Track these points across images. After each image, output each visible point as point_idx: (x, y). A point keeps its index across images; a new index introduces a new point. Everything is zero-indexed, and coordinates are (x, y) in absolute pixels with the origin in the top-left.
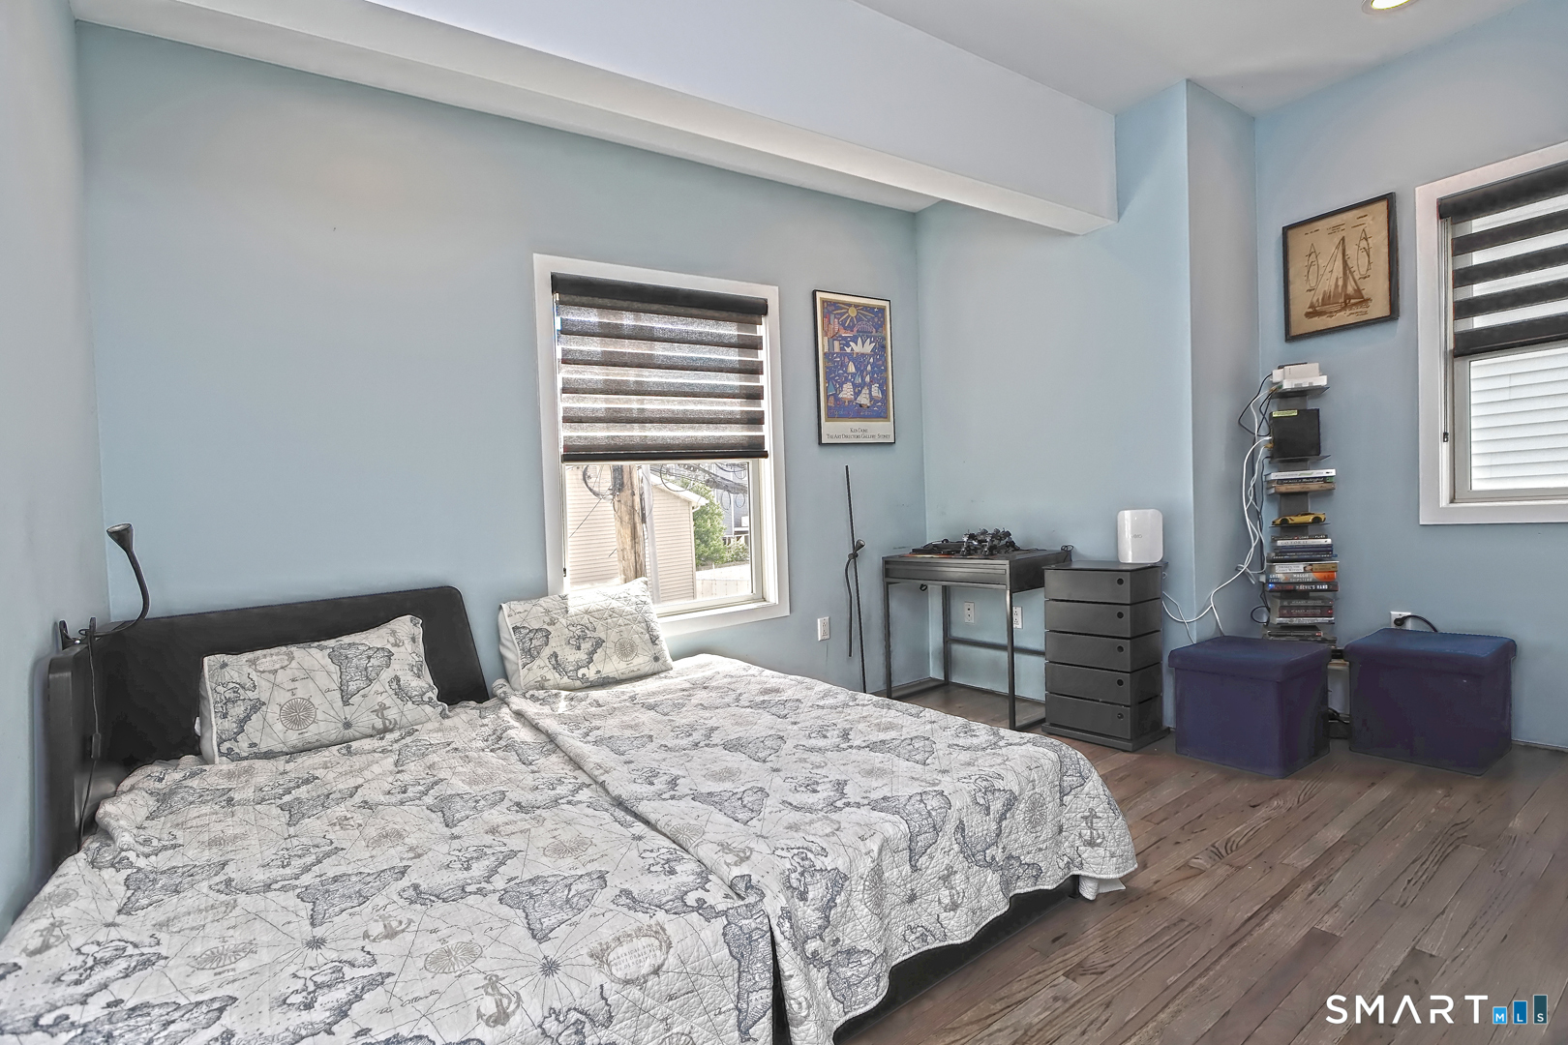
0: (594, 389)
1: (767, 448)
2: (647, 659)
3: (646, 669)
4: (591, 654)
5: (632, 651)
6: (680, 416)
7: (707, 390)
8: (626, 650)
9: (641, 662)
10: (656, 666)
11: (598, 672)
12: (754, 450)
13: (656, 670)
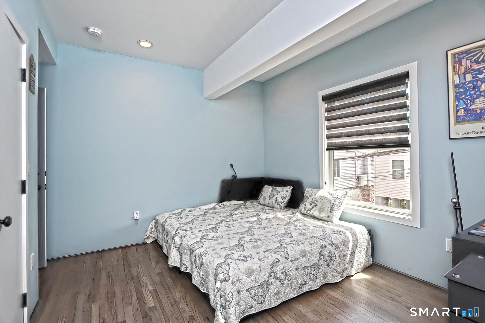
0: (335, 127)
1: (410, 142)
2: (326, 216)
3: (324, 218)
4: (313, 207)
5: (322, 211)
6: (365, 132)
7: (376, 120)
8: (321, 210)
9: (324, 215)
10: (328, 219)
11: (312, 213)
12: (404, 144)
13: (327, 220)
